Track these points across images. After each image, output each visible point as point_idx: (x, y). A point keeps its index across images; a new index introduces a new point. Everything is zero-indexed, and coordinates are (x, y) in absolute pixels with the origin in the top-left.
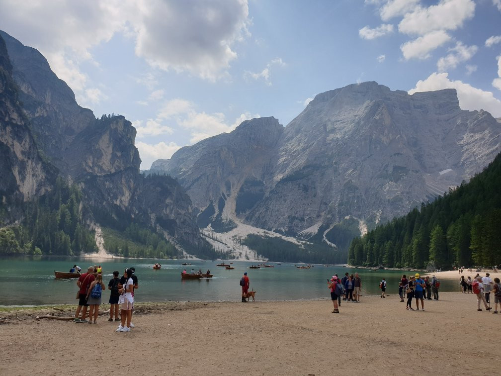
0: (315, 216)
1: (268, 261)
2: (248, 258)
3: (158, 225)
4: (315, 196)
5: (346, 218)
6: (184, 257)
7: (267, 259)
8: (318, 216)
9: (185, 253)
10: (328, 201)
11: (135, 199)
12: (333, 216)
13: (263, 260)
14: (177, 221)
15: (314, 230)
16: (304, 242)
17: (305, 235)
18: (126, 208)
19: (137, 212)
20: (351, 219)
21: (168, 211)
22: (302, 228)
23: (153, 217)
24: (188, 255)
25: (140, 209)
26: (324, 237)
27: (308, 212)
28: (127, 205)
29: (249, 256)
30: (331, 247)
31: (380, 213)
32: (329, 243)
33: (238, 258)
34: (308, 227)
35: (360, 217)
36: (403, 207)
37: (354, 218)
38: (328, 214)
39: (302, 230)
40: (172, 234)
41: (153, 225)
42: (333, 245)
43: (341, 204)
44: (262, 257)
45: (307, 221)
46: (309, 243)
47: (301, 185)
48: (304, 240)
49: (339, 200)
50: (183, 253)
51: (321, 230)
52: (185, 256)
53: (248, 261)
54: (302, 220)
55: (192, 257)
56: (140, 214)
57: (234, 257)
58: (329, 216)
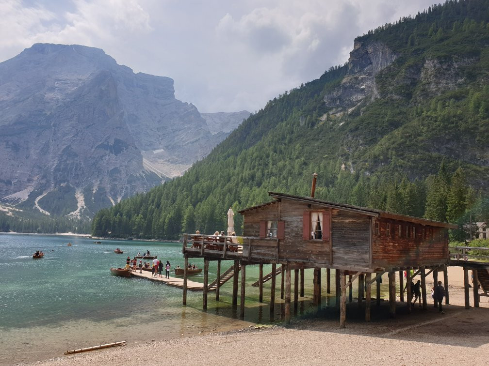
0: (25, 180)
4: (27, 158)
5: (62, 185)
8: (29, 180)
10: (43, 165)
12: (48, 181)
15: (23, 195)
16: (11, 208)
17: (12, 201)
20: (68, 186)
22: (8, 192)
26: (37, 204)
27: (17, 175)
30: (45, 215)
31: (99, 183)
32: (41, 210)
34: (15, 192)
35: (78, 185)
36: (121, 179)
37: (71, 185)
38: (42, 179)
39: (7, 194)
42: (47, 213)
43: (57, 170)
45: (15, 185)
46: (17, 210)
47: (10, 143)
48: (11, 207)
49: (55, 165)
51: (33, 196)
54: (9, 183)
58: (44, 181)
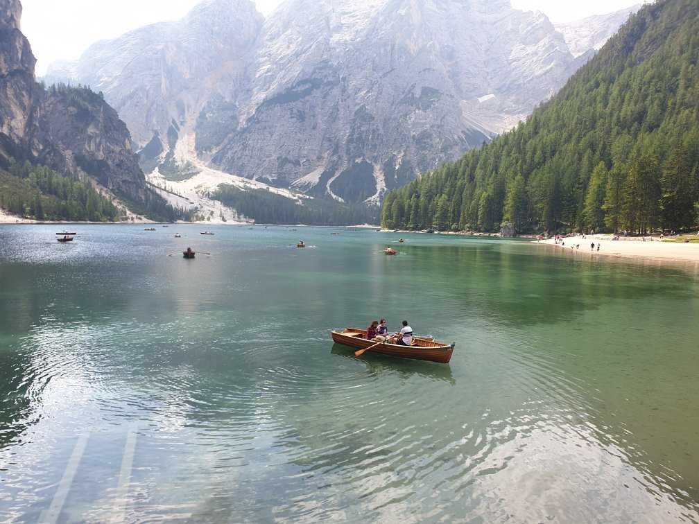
0: (315, 158)
1: (254, 223)
2: (224, 220)
3: (79, 169)
4: (314, 128)
5: (356, 161)
6: (128, 218)
7: (253, 221)
8: (320, 158)
9: (128, 212)
10: (333, 136)
11: (35, 125)
12: (340, 158)
13: (247, 222)
14: (110, 163)
15: (313, 178)
16: (301, 195)
17: (302, 186)
18: (21, 140)
19: (41, 147)
20: (364, 162)
21: (93, 147)
22: (297, 175)
23: (68, 155)
24: (134, 216)
25: (46, 143)
26: (328, 188)
27: (305, 152)
28: (21, 134)
29: (226, 217)
30: (338, 202)
31: (403, 153)
32: (334, 196)
33: (209, 219)
34: (305, 174)
35: (375, 160)
36: (432, 146)
37: (368, 161)
38: (332, 155)
39: (297, 178)
40: (103, 182)
41: (71, 169)
42: (340, 200)
43: (350, 141)
44: (245, 217)
45: (304, 165)
46: (308, 197)
47: (295, 111)
48: (301, 193)
49: (347, 135)
50: (125, 213)
51: (324, 178)
52: (130, 216)
53: (224, 223)
54: (297, 163)
55: (140, 219)
56: (47, 150)
57: (203, 218)
58: (335, 158)
